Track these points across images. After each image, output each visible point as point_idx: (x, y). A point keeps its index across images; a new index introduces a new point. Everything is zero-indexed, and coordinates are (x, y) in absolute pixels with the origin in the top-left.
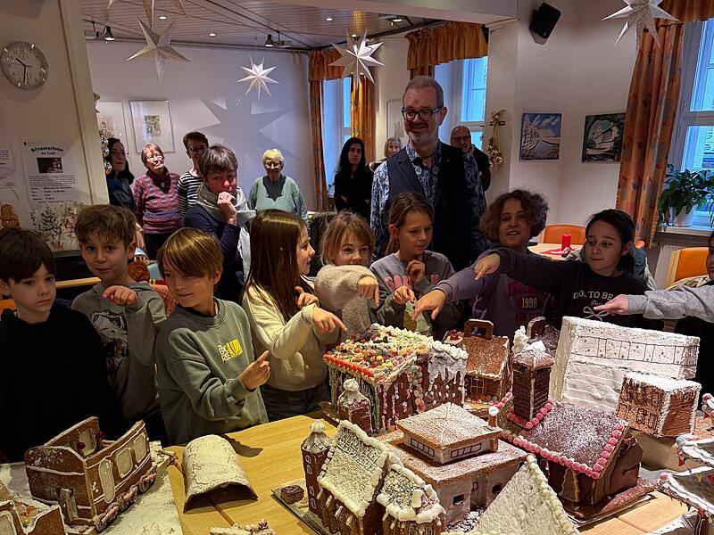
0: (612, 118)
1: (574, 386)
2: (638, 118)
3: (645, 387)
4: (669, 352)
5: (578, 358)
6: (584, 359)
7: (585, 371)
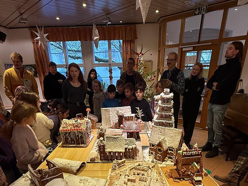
0: (31, 66)
1: (113, 121)
2: (40, 65)
3: (128, 117)
4: (128, 110)
5: (112, 115)
6: (114, 115)
7: (114, 117)
